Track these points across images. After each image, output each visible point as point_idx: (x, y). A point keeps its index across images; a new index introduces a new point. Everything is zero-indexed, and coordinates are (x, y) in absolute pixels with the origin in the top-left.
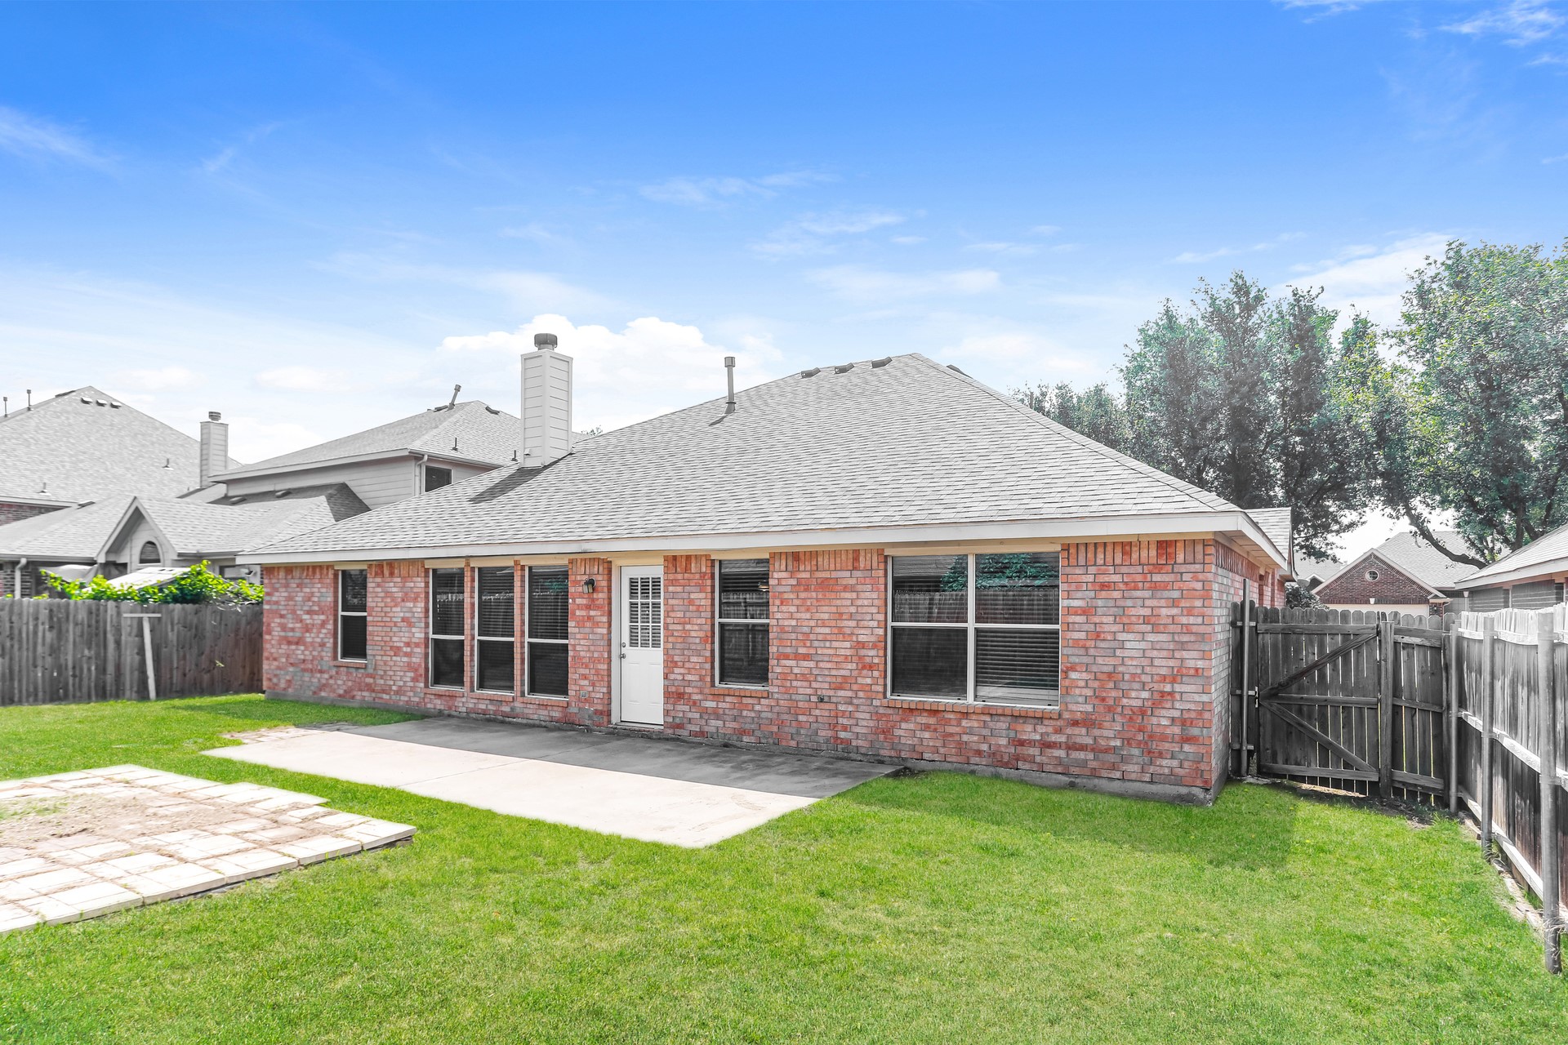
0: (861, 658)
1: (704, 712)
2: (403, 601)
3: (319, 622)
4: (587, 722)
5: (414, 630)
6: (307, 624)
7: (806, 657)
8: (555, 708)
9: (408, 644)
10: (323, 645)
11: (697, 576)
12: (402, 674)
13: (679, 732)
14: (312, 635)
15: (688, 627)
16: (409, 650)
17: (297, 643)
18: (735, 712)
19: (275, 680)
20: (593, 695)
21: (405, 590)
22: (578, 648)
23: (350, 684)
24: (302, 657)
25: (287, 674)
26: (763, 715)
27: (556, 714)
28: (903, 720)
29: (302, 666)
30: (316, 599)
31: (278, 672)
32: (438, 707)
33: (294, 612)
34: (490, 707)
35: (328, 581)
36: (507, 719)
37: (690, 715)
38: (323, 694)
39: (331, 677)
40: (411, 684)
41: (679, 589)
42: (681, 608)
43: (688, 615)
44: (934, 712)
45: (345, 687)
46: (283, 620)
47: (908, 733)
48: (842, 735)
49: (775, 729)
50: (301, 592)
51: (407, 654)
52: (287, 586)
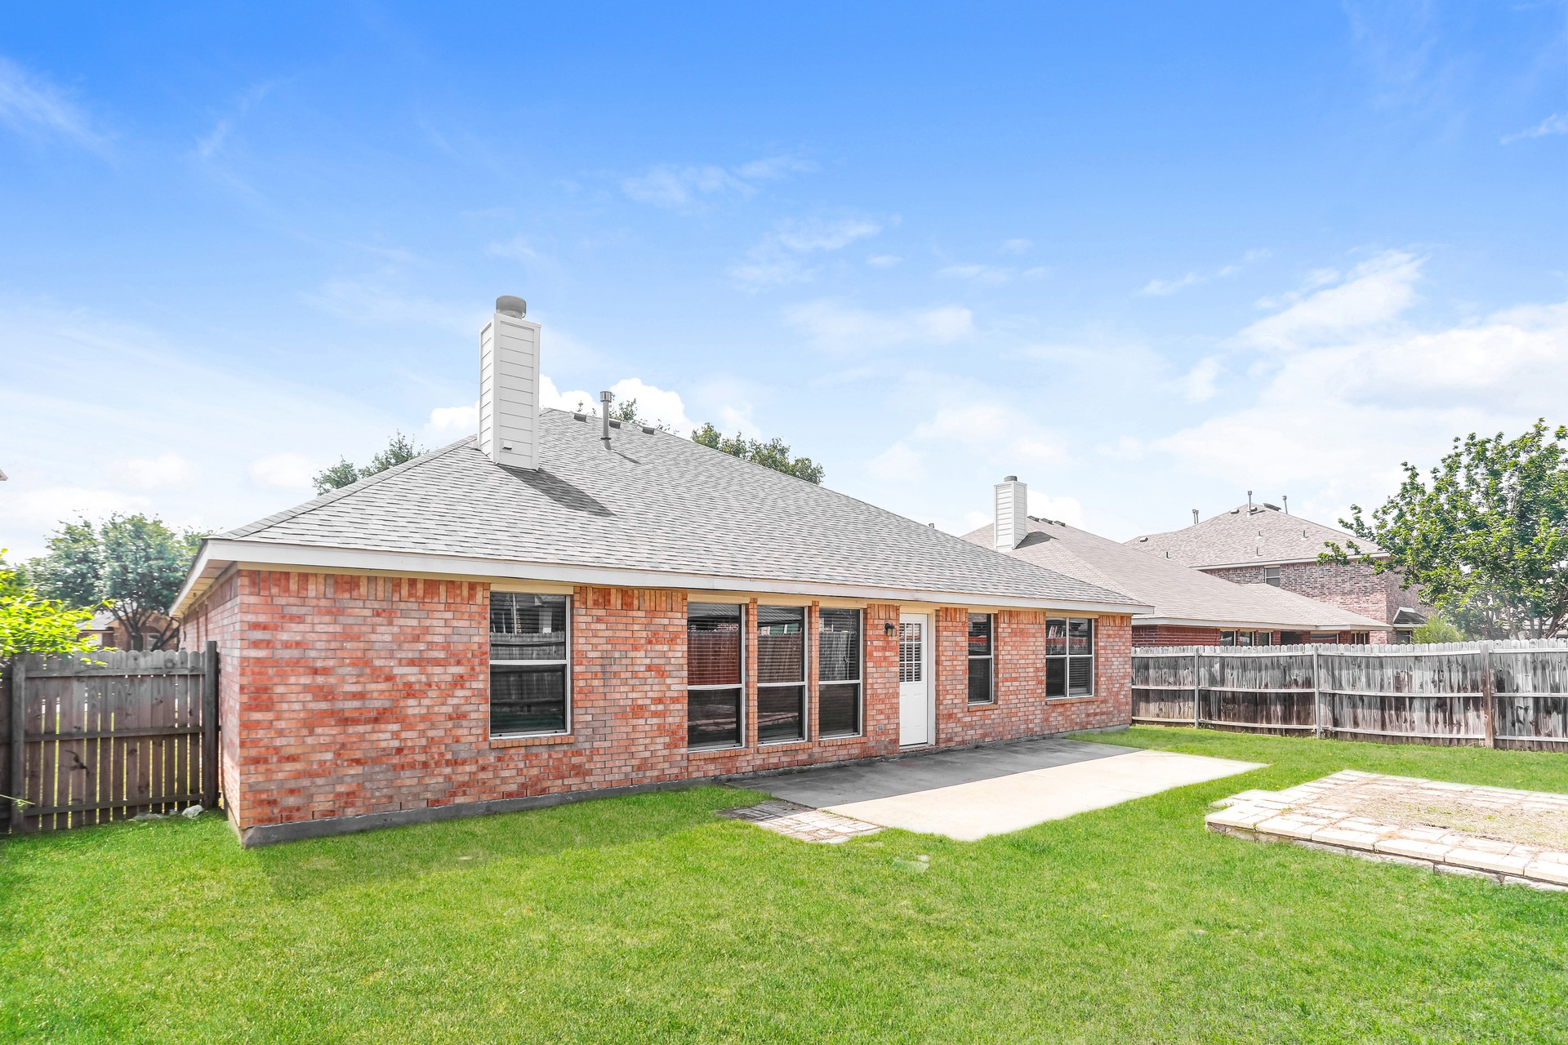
0: (1037, 677)
1: (966, 726)
2: (650, 642)
3: (449, 678)
4: (883, 752)
5: (669, 681)
6: (409, 685)
7: (1015, 679)
8: (854, 746)
9: (659, 701)
10: (458, 717)
11: (960, 624)
12: (648, 741)
13: (950, 744)
14: (426, 702)
15: (955, 663)
16: (660, 707)
17: (376, 720)
18: (981, 722)
19: (291, 801)
20: (888, 727)
21: (652, 628)
22: (876, 686)
23: (535, 771)
24: (396, 744)
25: (340, 780)
26: (996, 721)
27: (855, 751)
28: (1053, 712)
29: (396, 760)
30: (438, 639)
31: (306, 782)
32: (711, 774)
33: (362, 662)
34: (784, 759)
35: (474, 608)
36: (805, 768)
37: (956, 730)
38: (459, 800)
39: (483, 769)
40: (666, 752)
41: (950, 634)
42: (951, 648)
43: (955, 653)
44: (1063, 705)
45: (521, 780)
46: (320, 680)
47: (1056, 719)
48: (1030, 726)
49: (1001, 729)
50: (390, 623)
51: (655, 714)
52: (335, 612)
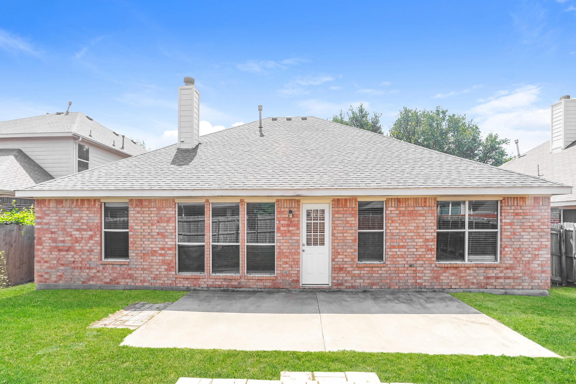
0: (427, 246)
1: (353, 276)
2: (158, 222)
3: (88, 236)
4: (287, 287)
5: (167, 240)
6: (76, 238)
7: (403, 247)
8: (268, 281)
9: (162, 249)
10: (91, 251)
11: (351, 209)
12: (158, 267)
13: (340, 287)
14: (81, 245)
15: (345, 235)
16: (163, 252)
17: (67, 251)
18: (369, 275)
19: (46, 276)
20: (291, 272)
21: (160, 215)
22: (282, 248)
23: (115, 275)
24: (73, 259)
25: (58, 271)
26: (383, 275)
27: (268, 284)
28: (444, 272)
29: (73, 265)
30: (85, 221)
31: (49, 270)
32: (186, 285)
33: (64, 230)
34: (224, 283)
35: (95, 209)
36: (236, 289)
37: (346, 278)
38: (91, 283)
39: (98, 272)
40: (166, 273)
41: (341, 216)
42: (342, 225)
43: (345, 228)
44: (456, 268)
45: (110, 277)
46: (53, 235)
47: (446, 278)
48: (419, 281)
49: (388, 281)
50: (71, 216)
51: (161, 255)
52: (57, 212)
